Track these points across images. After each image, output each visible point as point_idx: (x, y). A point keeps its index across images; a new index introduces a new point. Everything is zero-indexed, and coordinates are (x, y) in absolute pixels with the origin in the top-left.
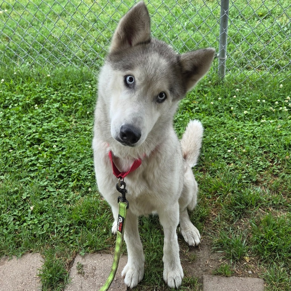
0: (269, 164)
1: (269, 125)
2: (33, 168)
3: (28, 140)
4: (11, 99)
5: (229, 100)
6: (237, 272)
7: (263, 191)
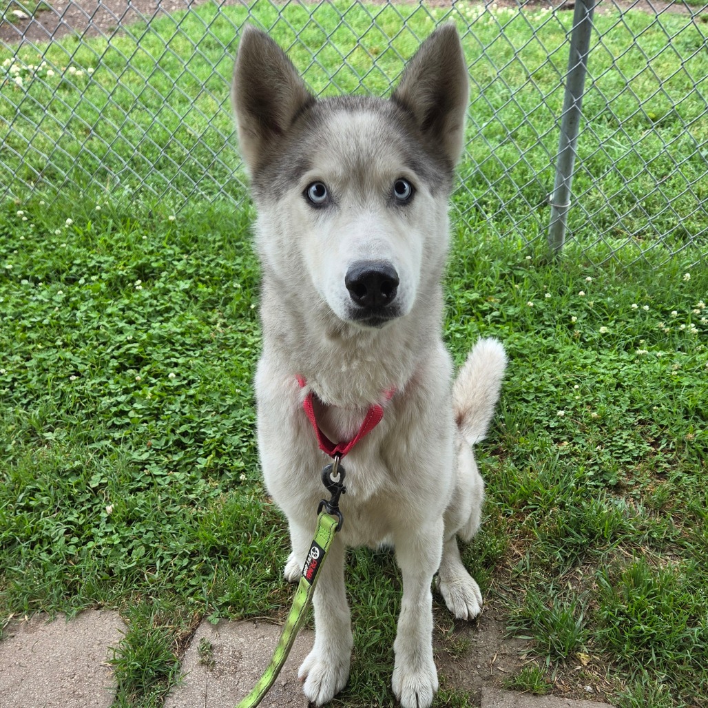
0: (649, 449)
1: (655, 361)
2: (119, 419)
3: (113, 357)
4: (84, 264)
5: (569, 300)
6: (558, 686)
7: (630, 508)
